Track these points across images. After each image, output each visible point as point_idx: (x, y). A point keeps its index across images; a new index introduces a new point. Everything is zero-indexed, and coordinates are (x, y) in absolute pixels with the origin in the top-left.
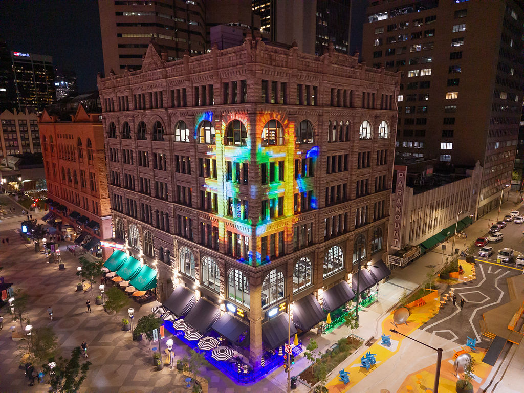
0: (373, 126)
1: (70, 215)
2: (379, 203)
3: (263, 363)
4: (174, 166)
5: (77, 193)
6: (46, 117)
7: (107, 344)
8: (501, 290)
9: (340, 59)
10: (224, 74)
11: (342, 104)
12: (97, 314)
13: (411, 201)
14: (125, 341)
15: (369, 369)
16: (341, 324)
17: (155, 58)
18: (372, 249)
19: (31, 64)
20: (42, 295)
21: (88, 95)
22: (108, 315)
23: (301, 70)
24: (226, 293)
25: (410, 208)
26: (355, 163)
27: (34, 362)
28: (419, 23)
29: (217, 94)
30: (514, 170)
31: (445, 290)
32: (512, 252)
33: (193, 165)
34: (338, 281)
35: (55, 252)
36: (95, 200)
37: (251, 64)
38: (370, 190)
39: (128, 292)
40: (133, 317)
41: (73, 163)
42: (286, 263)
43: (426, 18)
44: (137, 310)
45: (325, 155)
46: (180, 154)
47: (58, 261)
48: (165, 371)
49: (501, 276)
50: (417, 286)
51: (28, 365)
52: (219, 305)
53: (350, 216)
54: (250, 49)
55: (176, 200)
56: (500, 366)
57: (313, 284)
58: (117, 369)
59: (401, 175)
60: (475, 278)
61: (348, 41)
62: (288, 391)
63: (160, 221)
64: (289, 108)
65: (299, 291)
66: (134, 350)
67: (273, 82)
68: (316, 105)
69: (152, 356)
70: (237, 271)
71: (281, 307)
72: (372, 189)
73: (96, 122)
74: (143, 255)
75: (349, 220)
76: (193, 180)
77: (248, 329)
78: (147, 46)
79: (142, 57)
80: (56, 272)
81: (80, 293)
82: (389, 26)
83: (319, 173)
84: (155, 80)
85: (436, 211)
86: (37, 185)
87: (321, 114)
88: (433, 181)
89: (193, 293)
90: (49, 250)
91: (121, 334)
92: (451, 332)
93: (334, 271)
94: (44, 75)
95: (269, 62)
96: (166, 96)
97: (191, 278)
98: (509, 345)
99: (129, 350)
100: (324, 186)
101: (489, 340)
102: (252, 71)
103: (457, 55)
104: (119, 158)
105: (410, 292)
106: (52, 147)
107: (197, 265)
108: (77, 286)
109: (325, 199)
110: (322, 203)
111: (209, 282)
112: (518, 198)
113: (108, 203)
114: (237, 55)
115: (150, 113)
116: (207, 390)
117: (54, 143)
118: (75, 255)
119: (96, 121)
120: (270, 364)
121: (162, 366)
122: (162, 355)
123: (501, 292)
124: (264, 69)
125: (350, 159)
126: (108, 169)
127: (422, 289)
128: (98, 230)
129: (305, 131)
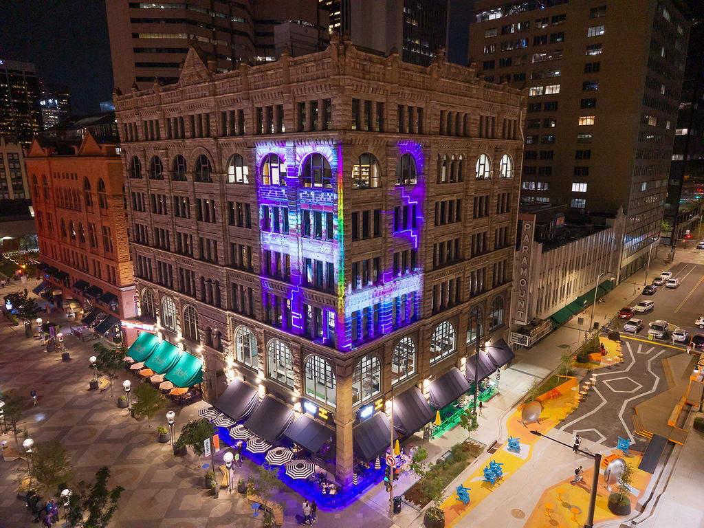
0: (493, 161)
2: (500, 263)
3: (356, 481)
4: (227, 216)
5: (84, 254)
6: (36, 149)
7: (139, 462)
8: (655, 376)
9: (452, 70)
10: (299, 91)
11: (454, 131)
12: (121, 420)
13: (538, 260)
14: (164, 456)
15: (494, 484)
16: (452, 425)
17: (198, 68)
18: (491, 325)
19: (5, 75)
21: (97, 119)
22: (136, 421)
23: (402, 86)
24: (303, 387)
25: (538, 272)
26: (471, 211)
27: (39, 490)
28: (543, 24)
29: (288, 117)
30: (664, 219)
31: (585, 377)
32: (666, 325)
33: (254, 215)
34: (447, 368)
35: (56, 337)
36: (111, 264)
37: (338, 77)
38: (488, 246)
39: (163, 390)
41: (78, 213)
42: (383, 347)
43: (553, 18)
44: (177, 413)
45: (432, 201)
46: (234, 200)
47: (61, 349)
49: (655, 356)
50: (548, 372)
51: (31, 493)
52: (293, 404)
53: (464, 282)
54: (336, 56)
55: (230, 262)
56: (661, 474)
57: (417, 373)
58: (156, 495)
59: (527, 226)
60: (622, 360)
61: (445, 46)
62: (391, 516)
63: (207, 292)
64: (387, 138)
65: (400, 382)
66: (177, 468)
67: (366, 102)
68: (420, 133)
69: (203, 475)
70: (316, 358)
72: (491, 245)
73: (112, 157)
74: (183, 338)
75: (462, 287)
76: (255, 236)
77: (333, 435)
78: (186, 51)
79: (179, 67)
80: (59, 365)
81: (95, 392)
82: (503, 26)
83: (425, 224)
84: (198, 98)
85: (569, 273)
86: (21, 244)
87: (427, 144)
88: (565, 235)
89: (254, 388)
90: (47, 334)
91: (157, 448)
92: (596, 431)
93: (443, 355)
94: (23, 90)
95: (361, 75)
96: (214, 121)
97: (251, 368)
98: (671, 446)
99: (170, 469)
100: (431, 243)
101: (645, 441)
102: (339, 86)
103: (593, 67)
104: (146, 206)
105: (540, 380)
106: (45, 190)
107: (260, 351)
108: (91, 383)
109: (432, 260)
110: (428, 265)
111: (278, 373)
112: (670, 256)
113: (131, 268)
114: (318, 65)
115: (192, 144)
116: (282, 518)
118: (83, 340)
119: (113, 155)
120: (364, 481)
121: (218, 488)
122: (217, 473)
123: (655, 378)
124: (355, 83)
125: (463, 205)
126: (130, 222)
127: (555, 377)
128: (115, 306)
129: (406, 169)
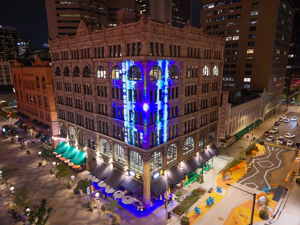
0: (210, 69)
2: (213, 112)
3: (152, 205)
4: (97, 92)
5: (36, 108)
6: (16, 63)
7: (59, 197)
8: (280, 160)
9: (192, 30)
10: (127, 39)
11: (194, 56)
12: (52, 179)
13: (230, 111)
14: (70, 194)
15: (211, 206)
16: (193, 181)
17: (85, 29)
18: (209, 139)
19: (3, 32)
20: (18, 169)
21: (41, 51)
22: (58, 180)
23: (171, 36)
24: (129, 165)
25: (229, 116)
26: (201, 90)
27: (17, 208)
28: (232, 10)
29: (123, 50)
30: (283, 93)
31: (250, 161)
32: (284, 139)
33: (108, 92)
34: (191, 157)
35: (24, 143)
37: (144, 33)
38: (208, 105)
39: (70, 166)
41: (33, 91)
42: (163, 148)
43: (236, 7)
44: (76, 176)
45: (184, 85)
46: (100, 85)
47: (26, 149)
48: (95, 211)
49: (279, 152)
50: (234, 158)
51: (13, 210)
52: (125, 172)
53: (198, 120)
54: (143, 24)
55: (98, 112)
56: (282, 202)
57: (178, 159)
58: (66, 211)
59: (225, 96)
60: (265, 153)
62: (166, 220)
63: (88, 124)
64: (165, 59)
65: (170, 163)
66: (75, 199)
67: (156, 43)
68: (179, 56)
69: (86, 202)
70: (135, 152)
71: (161, 173)
72: (209, 104)
73: (48, 67)
74: (78, 144)
75: (197, 122)
76: (109, 101)
77: (142, 185)
78: (79, 22)
79: (76, 29)
80: (25, 155)
81: (41, 167)
83: (181, 96)
84: (85, 42)
85: (243, 116)
86: (9, 104)
87: (182, 62)
88: (241, 100)
89: (108, 166)
90: (20, 142)
91: (67, 191)
92: (254, 184)
93: (189, 151)
94: (11, 38)
95: (154, 32)
96: (91, 51)
97: (107, 157)
98: (286, 190)
99: (72, 200)
100: (184, 103)
101: (275, 188)
102: (145, 37)
103: (253, 28)
104: (63, 88)
105: (230, 162)
106: (20, 81)
107: (111, 149)
108: (39, 163)
109: (184, 111)
110: (182, 113)
111: (119, 159)
112: (286, 109)
113: (56, 114)
114: (135, 28)
115: (82, 61)
116: (120, 221)
117: (21, 79)
118: (36, 145)
120: (155, 205)
121: (93, 208)
122: (93, 202)
123: (280, 161)
124: (151, 35)
125: (198, 87)
126: (56, 95)
127: (237, 161)
128: (49, 130)
129: (173, 72)
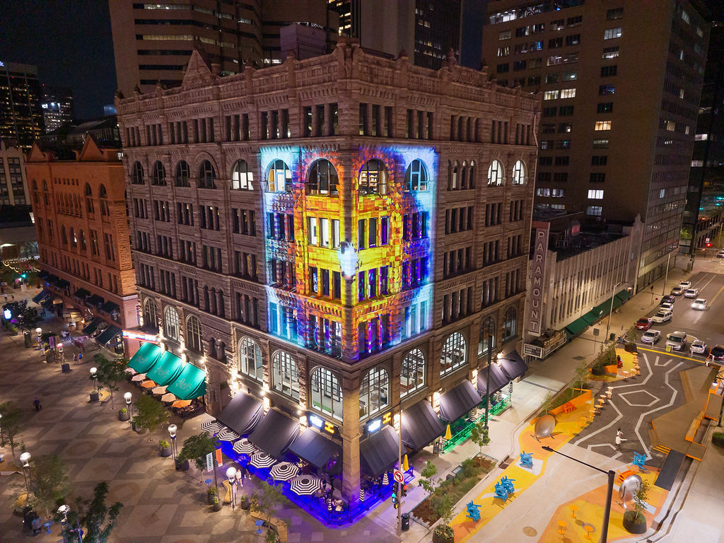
0: (506, 167)
1: (76, 294)
2: (513, 272)
3: (362, 496)
4: (231, 223)
5: (85, 262)
6: (37, 153)
7: (140, 477)
8: (673, 389)
9: (463, 74)
10: (305, 95)
11: (465, 136)
12: (122, 433)
13: (553, 269)
14: (165, 471)
15: (506, 500)
16: (463, 439)
17: (202, 71)
18: (503, 336)
19: (6, 77)
21: (99, 123)
22: (137, 435)
23: (412, 90)
24: (309, 401)
25: (552, 281)
26: (483, 219)
27: (36, 505)
28: (558, 26)
29: (294, 122)
30: (683, 226)
31: (600, 390)
32: (685, 337)
33: (259, 223)
34: (458, 381)
35: (55, 347)
36: (113, 272)
37: (345, 80)
38: (501, 255)
39: (165, 402)
40: (175, 437)
41: (79, 220)
42: (392, 358)
43: (568, 20)
44: (180, 427)
45: (443, 208)
46: (239, 207)
47: (61, 360)
48: (225, 512)
49: (673, 369)
50: (562, 384)
51: (27, 509)
52: (298, 417)
53: (475, 292)
54: (343, 59)
55: (234, 271)
56: (678, 491)
57: (427, 386)
58: (156, 511)
59: (541, 235)
60: (638, 372)
61: (458, 49)
62: (398, 534)
63: (210, 301)
64: (396, 143)
65: (408, 395)
66: (178, 483)
67: (374, 106)
68: (430, 138)
69: (205, 491)
70: (323, 370)
71: (385, 419)
72: (503, 254)
73: (112, 161)
74: (186, 349)
75: (473, 297)
76: (260, 244)
77: (340, 450)
78: (189, 53)
79: (182, 70)
80: (58, 376)
81: (96, 404)
82: (517, 29)
83: (435, 232)
84: (202, 102)
85: (585, 283)
86: (22, 252)
87: (438, 151)
88: (580, 243)
89: (260, 402)
90: (46, 344)
91: (158, 462)
92: (611, 446)
93: (454, 367)
94: (26, 93)
95: (369, 79)
96: (218, 125)
97: (256, 380)
98: (688, 462)
99: (171, 484)
100: (442, 251)
101: (662, 456)
102: (346, 90)
103: (610, 70)
104: (149, 213)
105: (554, 393)
106: (46, 197)
107: (265, 362)
108: (91, 395)
109: (442, 269)
110: (438, 274)
111: (283, 386)
112: (689, 265)
113: (133, 277)
114: (324, 68)
115: (195, 149)
116: (286, 535)
117: (50, 191)
118: (84, 350)
119: (114, 160)
120: (371, 497)
121: (221, 504)
122: (220, 489)
123: (673, 391)
124: (362, 87)
125: (475, 213)
126: (132, 229)
127: (569, 390)
128: (117, 316)
